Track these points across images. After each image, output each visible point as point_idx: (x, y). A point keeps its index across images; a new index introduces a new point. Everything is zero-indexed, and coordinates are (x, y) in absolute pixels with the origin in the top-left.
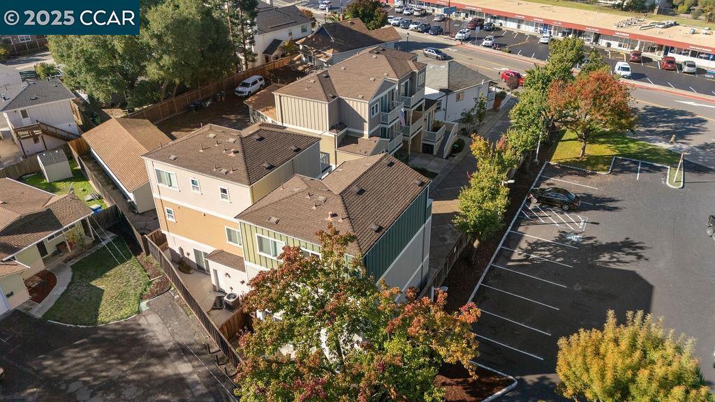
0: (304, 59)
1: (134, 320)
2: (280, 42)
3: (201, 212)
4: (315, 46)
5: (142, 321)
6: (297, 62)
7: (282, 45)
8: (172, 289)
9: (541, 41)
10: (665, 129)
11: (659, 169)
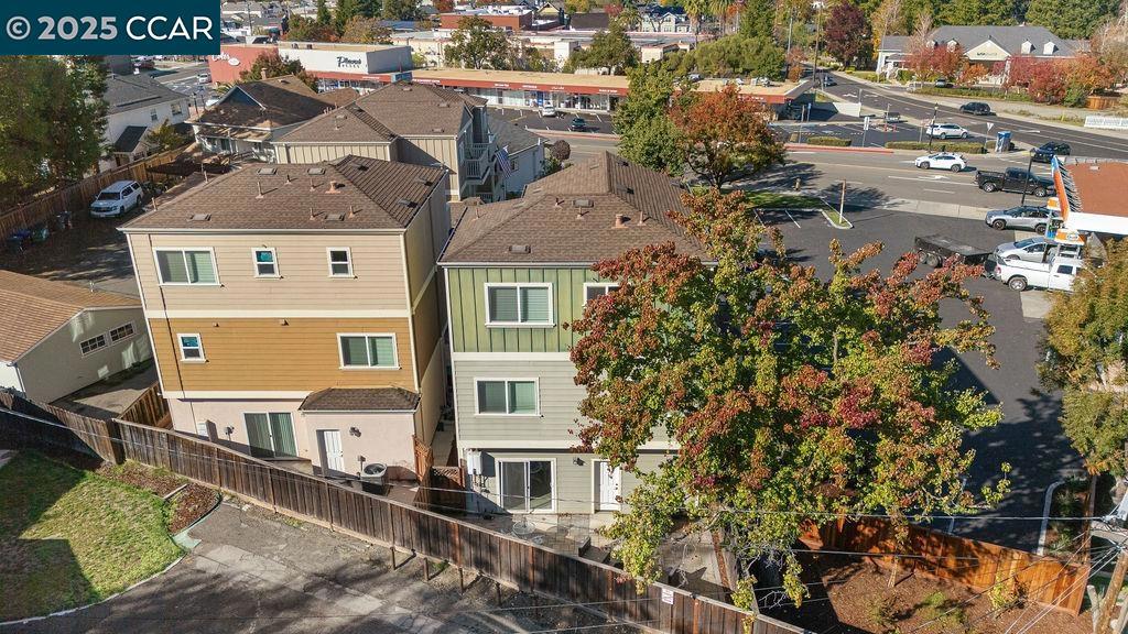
0: (209, 147)
1: (182, 566)
2: (141, 129)
3: (276, 320)
4: (230, 122)
5: (201, 564)
6: (195, 155)
7: (146, 132)
8: (226, 498)
9: (544, 114)
10: (777, 179)
11: (812, 214)
